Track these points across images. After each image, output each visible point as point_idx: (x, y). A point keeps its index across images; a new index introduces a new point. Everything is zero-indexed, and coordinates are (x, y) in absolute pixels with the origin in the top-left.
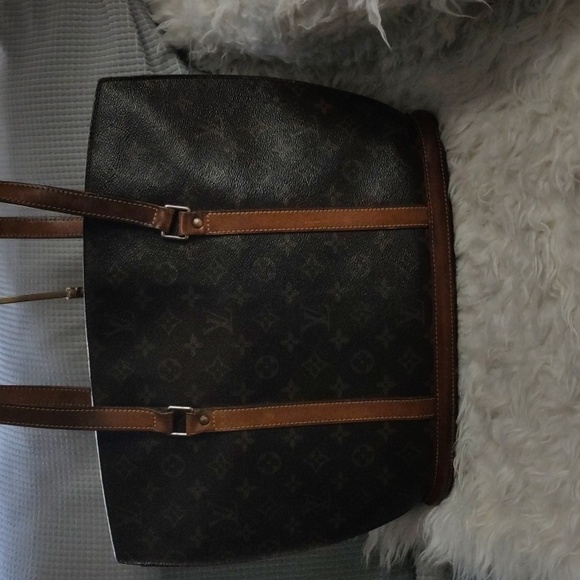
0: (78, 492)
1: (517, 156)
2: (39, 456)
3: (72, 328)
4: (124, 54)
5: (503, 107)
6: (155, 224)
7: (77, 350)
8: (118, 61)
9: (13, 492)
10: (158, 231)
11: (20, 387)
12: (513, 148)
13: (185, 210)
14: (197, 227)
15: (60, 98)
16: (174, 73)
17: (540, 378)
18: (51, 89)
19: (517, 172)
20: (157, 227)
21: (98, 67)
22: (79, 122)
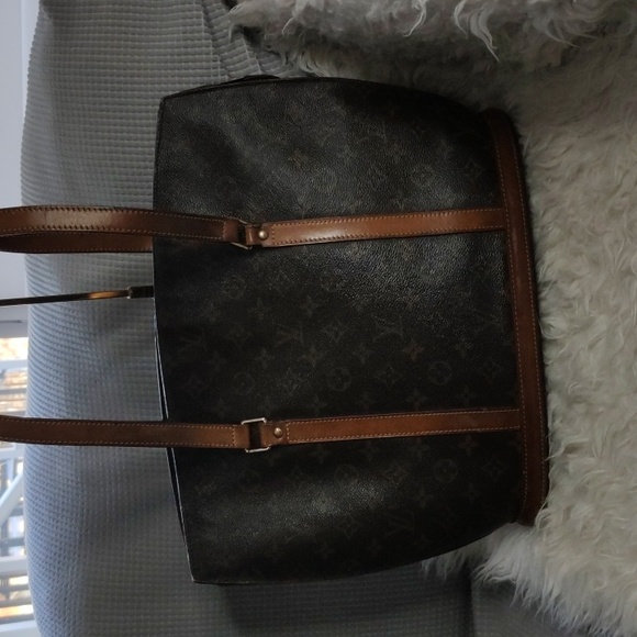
1: (623, 196)
4: (189, 35)
5: (610, 138)
8: (182, 43)
12: (619, 187)
14: (262, 239)
17: (631, 427)
19: (622, 212)
21: (159, 47)
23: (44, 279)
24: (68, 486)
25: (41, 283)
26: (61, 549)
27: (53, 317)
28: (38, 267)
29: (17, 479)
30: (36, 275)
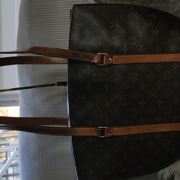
0: (55, 153)
2: (40, 140)
3: (54, 96)
6: (95, 61)
7: (56, 103)
9: (30, 152)
10: (96, 63)
11: (33, 118)
13: (106, 55)
14: (110, 61)
15: (49, 11)
16: (90, 3)
18: (45, 8)
20: (96, 62)
22: (56, 21)
23: (25, 81)
24: (34, 151)
25: (24, 83)
26: (32, 173)
27: (29, 94)
28: (23, 78)
29: (11, 157)
30: (23, 81)
